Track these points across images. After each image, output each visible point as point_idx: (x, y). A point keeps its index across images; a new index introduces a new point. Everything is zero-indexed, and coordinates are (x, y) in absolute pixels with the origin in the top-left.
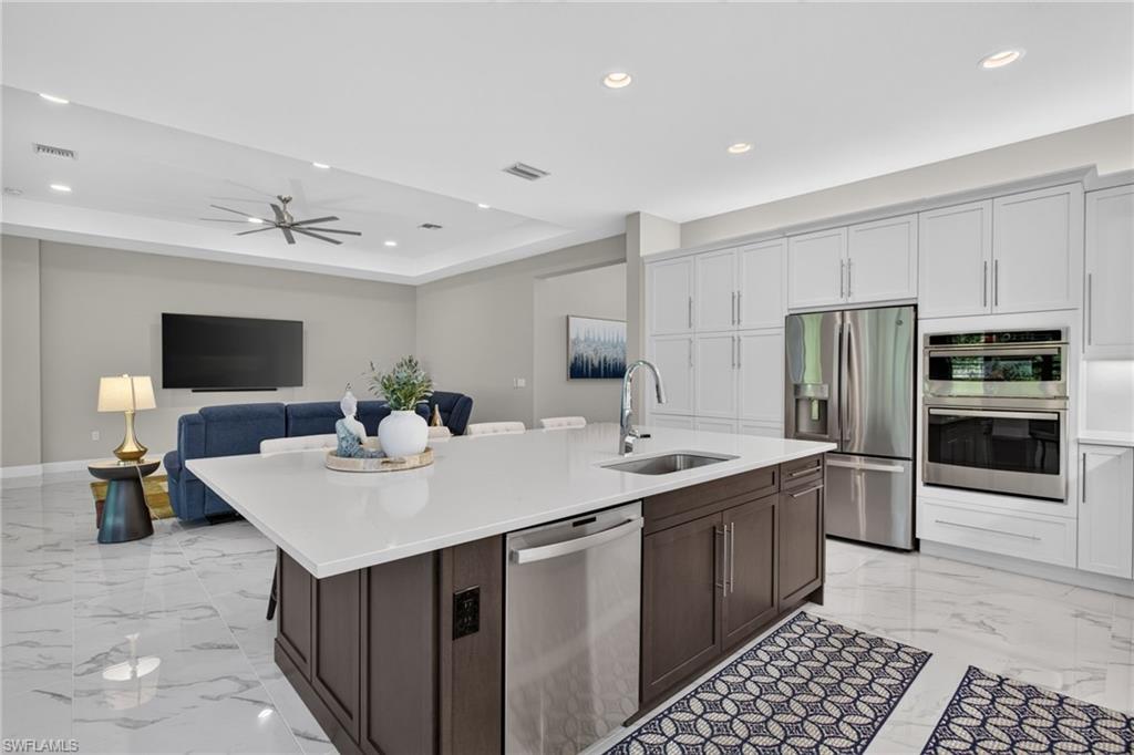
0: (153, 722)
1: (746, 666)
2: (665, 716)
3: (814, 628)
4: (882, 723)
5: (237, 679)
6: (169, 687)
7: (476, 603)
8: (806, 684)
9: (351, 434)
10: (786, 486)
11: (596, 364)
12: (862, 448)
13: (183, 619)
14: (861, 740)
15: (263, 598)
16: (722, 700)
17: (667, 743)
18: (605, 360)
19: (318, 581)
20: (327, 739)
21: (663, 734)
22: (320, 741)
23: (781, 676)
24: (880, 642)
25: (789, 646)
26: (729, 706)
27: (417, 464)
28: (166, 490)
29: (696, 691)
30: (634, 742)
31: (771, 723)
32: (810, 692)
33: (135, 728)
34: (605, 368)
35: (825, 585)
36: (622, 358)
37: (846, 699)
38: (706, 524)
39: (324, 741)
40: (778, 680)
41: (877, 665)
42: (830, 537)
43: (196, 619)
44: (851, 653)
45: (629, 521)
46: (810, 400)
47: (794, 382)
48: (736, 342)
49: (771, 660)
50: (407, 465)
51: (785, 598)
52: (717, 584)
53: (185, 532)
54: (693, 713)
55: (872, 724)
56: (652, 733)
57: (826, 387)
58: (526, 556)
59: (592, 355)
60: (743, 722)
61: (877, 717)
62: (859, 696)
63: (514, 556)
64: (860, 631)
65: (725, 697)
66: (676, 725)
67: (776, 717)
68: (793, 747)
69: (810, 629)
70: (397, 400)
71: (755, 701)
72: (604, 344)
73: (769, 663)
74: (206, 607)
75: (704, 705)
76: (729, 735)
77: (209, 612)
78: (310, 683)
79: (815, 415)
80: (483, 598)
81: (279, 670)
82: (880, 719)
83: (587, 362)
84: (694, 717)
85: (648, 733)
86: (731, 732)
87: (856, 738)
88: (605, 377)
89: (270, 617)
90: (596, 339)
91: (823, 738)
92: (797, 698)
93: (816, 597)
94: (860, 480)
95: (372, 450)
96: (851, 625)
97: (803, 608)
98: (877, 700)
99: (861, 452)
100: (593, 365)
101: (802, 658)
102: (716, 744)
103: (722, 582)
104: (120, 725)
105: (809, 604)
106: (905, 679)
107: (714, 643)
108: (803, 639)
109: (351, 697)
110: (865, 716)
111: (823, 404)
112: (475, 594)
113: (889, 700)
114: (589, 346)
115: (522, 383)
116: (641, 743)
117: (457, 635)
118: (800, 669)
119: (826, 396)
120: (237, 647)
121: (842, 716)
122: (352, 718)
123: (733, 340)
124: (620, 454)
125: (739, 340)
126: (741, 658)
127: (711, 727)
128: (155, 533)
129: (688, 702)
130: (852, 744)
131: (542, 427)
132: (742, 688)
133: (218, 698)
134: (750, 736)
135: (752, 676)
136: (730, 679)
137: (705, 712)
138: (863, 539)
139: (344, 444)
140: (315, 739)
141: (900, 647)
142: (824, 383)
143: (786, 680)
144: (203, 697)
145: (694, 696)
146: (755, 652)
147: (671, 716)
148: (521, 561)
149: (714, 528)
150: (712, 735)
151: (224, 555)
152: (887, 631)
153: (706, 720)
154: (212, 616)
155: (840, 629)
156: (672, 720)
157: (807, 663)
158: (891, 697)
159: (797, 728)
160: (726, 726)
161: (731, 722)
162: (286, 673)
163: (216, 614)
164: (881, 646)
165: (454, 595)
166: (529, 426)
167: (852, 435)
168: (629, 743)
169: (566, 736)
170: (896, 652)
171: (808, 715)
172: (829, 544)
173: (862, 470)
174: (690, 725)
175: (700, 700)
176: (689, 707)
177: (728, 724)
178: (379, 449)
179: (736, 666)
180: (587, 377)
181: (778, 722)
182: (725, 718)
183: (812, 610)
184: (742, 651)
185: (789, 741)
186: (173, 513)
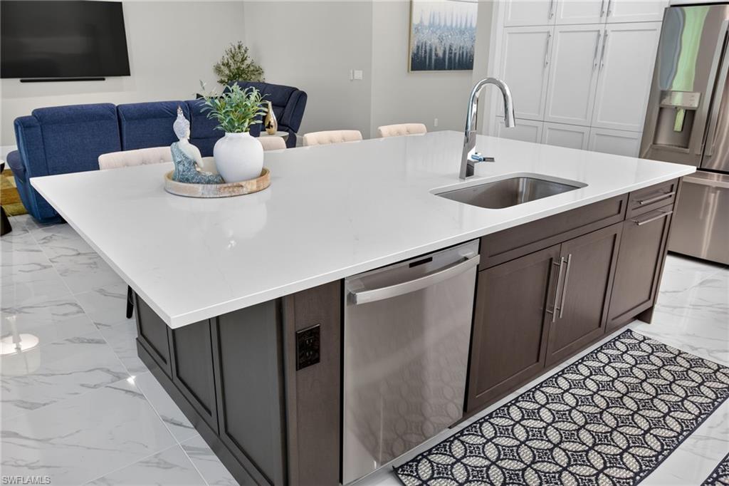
0: (44, 405)
1: (566, 379)
2: (486, 421)
3: (637, 346)
4: (686, 437)
5: (108, 371)
6: (52, 375)
7: (317, 339)
8: (621, 398)
9: (187, 158)
10: (631, 213)
11: (440, 54)
12: (723, 163)
13: (54, 314)
14: (663, 450)
15: (120, 297)
16: (539, 409)
17: (485, 444)
18: (450, 49)
19: (173, 330)
20: (192, 426)
21: (483, 436)
22: (185, 427)
23: (598, 390)
24: (700, 362)
25: (610, 362)
26: (545, 414)
27: (254, 188)
28: (15, 185)
29: (517, 400)
30: (456, 441)
31: (582, 431)
32: (624, 406)
33: (31, 408)
34: (450, 58)
35: (656, 306)
36: (470, 47)
37: (656, 414)
38: (544, 256)
39: (188, 427)
40: (595, 393)
41: (693, 384)
42: (671, 253)
43: (65, 315)
44: (669, 371)
45: (466, 259)
46: (676, 109)
47: (660, 88)
48: (602, 37)
49: (591, 374)
50: (245, 190)
51: (613, 319)
52: (547, 310)
53: (40, 230)
54: (512, 419)
55: (677, 437)
56: (473, 434)
57: (698, 95)
58: (363, 297)
59: (436, 44)
60: (557, 429)
61: (682, 430)
62: (670, 411)
63: (352, 298)
64: (682, 350)
65: (543, 406)
66: (495, 429)
67: (588, 427)
68: (599, 453)
69: (633, 347)
70: (231, 122)
71: (570, 411)
72: (451, 29)
73: (588, 377)
74: (71, 304)
75: (522, 412)
76: (542, 440)
77: (74, 309)
78: (172, 380)
79: (678, 126)
80: (323, 334)
81: (143, 364)
82: (685, 433)
83: (431, 50)
84: (513, 423)
85: (469, 434)
86: (545, 437)
87: (659, 449)
88: (450, 69)
89: (129, 315)
90: (442, 24)
91: (629, 447)
92: (610, 410)
93: (645, 316)
94: (713, 199)
95: (209, 174)
96: (674, 344)
97: (630, 326)
98: (686, 416)
99: (721, 169)
100: (436, 55)
101: (621, 374)
102: (530, 447)
103: (552, 309)
104: (18, 406)
105: (637, 321)
106: (717, 398)
107: (538, 361)
108: (625, 356)
109: (208, 396)
110: (672, 430)
111: (690, 114)
112: (315, 333)
113: (697, 417)
114: (433, 32)
115: (359, 75)
116: (462, 442)
117: (300, 366)
118: (617, 384)
119: (696, 105)
120: (105, 343)
121: (650, 428)
122: (211, 415)
123: (599, 35)
124: (461, 178)
125: (606, 35)
126: (563, 371)
127: (527, 432)
128: (13, 229)
129: (508, 410)
130: (654, 453)
131: (380, 136)
132: (559, 399)
133: (95, 387)
134: (561, 442)
135: (570, 388)
136: (549, 390)
137: (523, 419)
138: (703, 256)
139: (181, 168)
140: (180, 425)
141: (719, 367)
142: (695, 90)
143: (602, 393)
144: (82, 385)
145: (514, 404)
146: (577, 366)
147: (492, 420)
148: (359, 302)
149: (551, 259)
150: (527, 439)
151: (79, 254)
152: (710, 352)
153: (524, 426)
154: (78, 312)
155: (664, 348)
156: (492, 424)
157: (625, 379)
158: (700, 413)
159: (606, 437)
160: (540, 432)
161: (546, 428)
162: (150, 368)
163: (81, 311)
164: (701, 366)
165: (296, 333)
166: (366, 136)
167: (715, 151)
168: (452, 442)
169: (397, 434)
170: (715, 372)
171: (618, 426)
172: (669, 260)
173: (717, 188)
174: (508, 429)
175: (519, 407)
176: (509, 414)
177: (543, 431)
178: (216, 173)
179: (556, 378)
180: (430, 69)
181: (589, 431)
182: (540, 424)
183: (639, 328)
184: (564, 365)
185: (596, 448)
186: (26, 211)
